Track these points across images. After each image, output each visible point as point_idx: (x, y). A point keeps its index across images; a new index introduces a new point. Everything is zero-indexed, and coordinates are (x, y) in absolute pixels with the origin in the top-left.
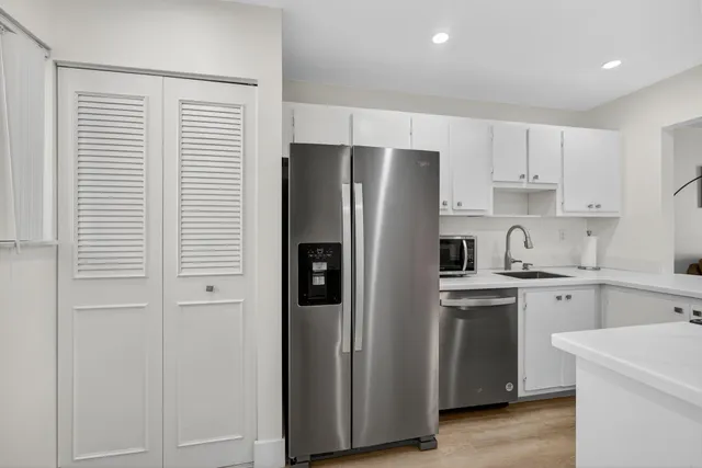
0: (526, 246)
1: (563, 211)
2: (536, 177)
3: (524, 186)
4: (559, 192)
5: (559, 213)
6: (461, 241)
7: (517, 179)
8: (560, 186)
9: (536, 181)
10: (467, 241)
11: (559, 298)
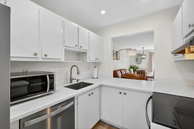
0: (78, 74)
1: (89, 60)
2: (81, 47)
3: (77, 50)
4: (88, 53)
5: (88, 61)
6: (46, 76)
7: (74, 46)
8: (88, 51)
9: (81, 48)
10: (49, 75)
11: (89, 95)
